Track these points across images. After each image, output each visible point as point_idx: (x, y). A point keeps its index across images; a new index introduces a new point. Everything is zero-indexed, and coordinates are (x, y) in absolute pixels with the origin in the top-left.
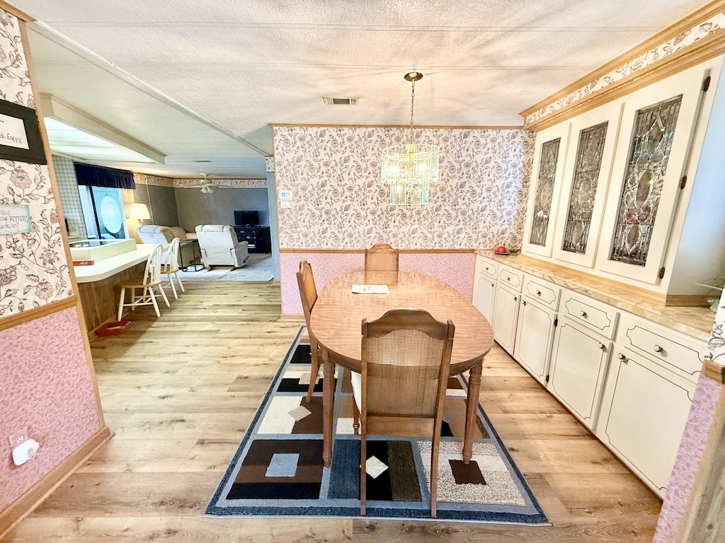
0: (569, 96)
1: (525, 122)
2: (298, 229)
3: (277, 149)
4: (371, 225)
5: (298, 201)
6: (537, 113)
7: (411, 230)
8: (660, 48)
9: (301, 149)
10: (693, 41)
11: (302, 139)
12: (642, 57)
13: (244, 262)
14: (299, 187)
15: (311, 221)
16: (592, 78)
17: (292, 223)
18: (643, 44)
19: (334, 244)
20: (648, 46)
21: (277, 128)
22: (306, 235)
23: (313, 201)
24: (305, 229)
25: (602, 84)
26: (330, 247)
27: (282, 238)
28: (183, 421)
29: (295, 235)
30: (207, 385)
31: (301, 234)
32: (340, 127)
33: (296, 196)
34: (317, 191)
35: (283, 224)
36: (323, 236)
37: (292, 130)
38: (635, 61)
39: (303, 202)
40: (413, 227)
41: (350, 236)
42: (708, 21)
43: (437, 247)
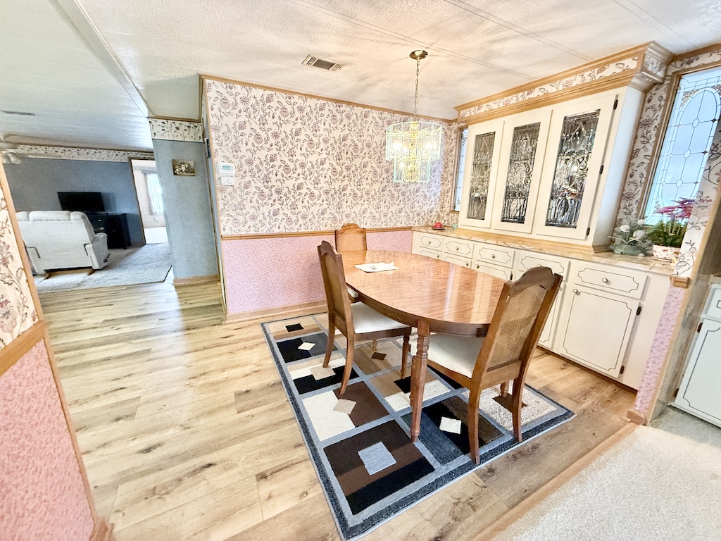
0: (506, 98)
1: (459, 116)
2: (244, 211)
3: (212, 109)
4: (325, 206)
5: (243, 177)
6: (472, 109)
7: (362, 210)
8: (586, 74)
9: (243, 114)
10: (611, 74)
11: (245, 101)
12: (572, 78)
13: (106, 261)
14: (243, 160)
15: (260, 201)
16: (529, 87)
17: (236, 203)
18: (574, 69)
19: (287, 227)
20: (578, 71)
21: (211, 82)
22: (254, 218)
23: (261, 178)
24: (252, 211)
25: (536, 93)
26: (282, 230)
27: (224, 222)
28: (210, 465)
29: (241, 219)
30: (202, 415)
31: (248, 216)
32: (289, 93)
33: (239, 170)
34: (265, 166)
35: (225, 205)
36: (274, 218)
37: (231, 88)
38: (566, 79)
39: (248, 178)
40: (363, 207)
41: (304, 217)
42: (622, 62)
43: (384, 226)
